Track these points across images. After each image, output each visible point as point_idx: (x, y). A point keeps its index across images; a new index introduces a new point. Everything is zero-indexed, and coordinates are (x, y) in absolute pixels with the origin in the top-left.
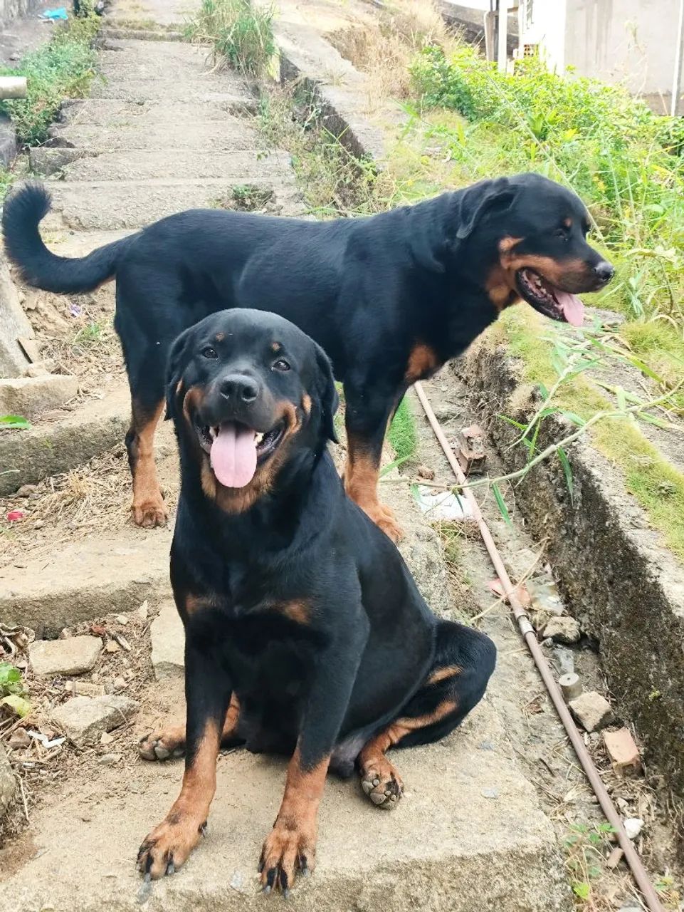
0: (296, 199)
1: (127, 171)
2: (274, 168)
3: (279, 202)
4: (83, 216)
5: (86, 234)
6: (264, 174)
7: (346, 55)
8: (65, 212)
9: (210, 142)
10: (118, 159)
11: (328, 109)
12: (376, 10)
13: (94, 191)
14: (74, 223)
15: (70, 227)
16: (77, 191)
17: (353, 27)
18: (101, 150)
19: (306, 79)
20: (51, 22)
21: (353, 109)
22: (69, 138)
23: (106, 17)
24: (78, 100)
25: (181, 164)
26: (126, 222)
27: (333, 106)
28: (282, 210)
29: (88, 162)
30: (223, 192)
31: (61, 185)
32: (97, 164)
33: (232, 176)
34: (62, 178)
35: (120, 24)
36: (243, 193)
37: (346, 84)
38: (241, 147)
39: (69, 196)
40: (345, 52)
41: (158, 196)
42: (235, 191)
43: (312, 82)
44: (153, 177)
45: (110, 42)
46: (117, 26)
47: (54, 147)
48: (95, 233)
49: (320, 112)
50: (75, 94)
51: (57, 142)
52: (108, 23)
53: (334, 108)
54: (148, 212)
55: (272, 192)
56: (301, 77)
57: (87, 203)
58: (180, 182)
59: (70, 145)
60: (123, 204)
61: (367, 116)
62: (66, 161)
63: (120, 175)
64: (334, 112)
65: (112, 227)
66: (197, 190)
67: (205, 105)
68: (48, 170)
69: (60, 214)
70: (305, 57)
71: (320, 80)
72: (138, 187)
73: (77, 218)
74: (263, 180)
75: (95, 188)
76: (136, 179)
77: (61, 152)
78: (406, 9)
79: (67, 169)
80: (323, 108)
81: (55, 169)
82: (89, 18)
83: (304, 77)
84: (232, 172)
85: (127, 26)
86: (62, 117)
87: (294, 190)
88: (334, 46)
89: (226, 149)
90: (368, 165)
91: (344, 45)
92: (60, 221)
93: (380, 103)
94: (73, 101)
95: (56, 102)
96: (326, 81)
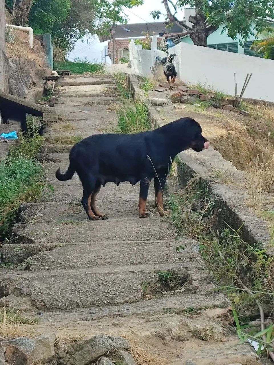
0: (208, 281)
1: (75, 261)
2: (188, 255)
3: (195, 283)
4: (47, 299)
5: (50, 313)
6: (180, 259)
7: (226, 156)
8: (33, 297)
9: (135, 234)
10: (68, 251)
11: (221, 203)
12: (243, 117)
13: (53, 279)
14: (39, 304)
15: (37, 308)
16: (41, 279)
17: (229, 134)
18: (55, 244)
19: (201, 178)
20: (6, 141)
21: (240, 203)
22: (30, 236)
23: (46, 135)
24: (33, 203)
25: (116, 254)
26: (80, 303)
27: (224, 200)
28: (198, 290)
29: (46, 254)
30: (151, 277)
31: (27, 275)
32: (52, 256)
33: (155, 262)
34: (28, 268)
35: (56, 140)
36: (166, 277)
37: (232, 182)
38: (159, 237)
39: (35, 283)
40: (225, 153)
41: (102, 282)
42: (160, 275)
43: (206, 181)
44: (96, 265)
45: (51, 155)
46: (54, 142)
47: (18, 243)
48: (57, 313)
49: (214, 204)
50: (30, 199)
51: (21, 239)
52: (47, 140)
53: (226, 203)
54: (95, 294)
55: (188, 275)
56: (197, 177)
57: (49, 288)
58: (118, 269)
59: (31, 242)
60: (77, 288)
61: (252, 209)
62: (29, 254)
63: (71, 265)
64: (227, 206)
65: (69, 308)
66: (131, 275)
67: (128, 203)
68: (15, 261)
69: (29, 298)
70: (197, 160)
71: (212, 180)
72: (86, 275)
73: (42, 301)
74: (180, 265)
75: (53, 276)
76: (83, 268)
77: (25, 248)
78: (265, 114)
79: (31, 260)
80: (216, 201)
81: (21, 260)
82: (34, 138)
83: (199, 177)
84: (156, 259)
85: (61, 142)
86: (21, 217)
87: (205, 274)
88: (216, 149)
89: (147, 240)
90: (260, 252)
91: (223, 148)
92: (29, 303)
93: (261, 197)
94: (29, 204)
95: (16, 205)
96: (216, 180)
